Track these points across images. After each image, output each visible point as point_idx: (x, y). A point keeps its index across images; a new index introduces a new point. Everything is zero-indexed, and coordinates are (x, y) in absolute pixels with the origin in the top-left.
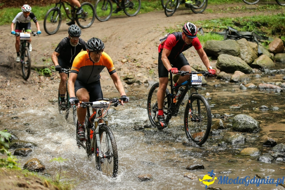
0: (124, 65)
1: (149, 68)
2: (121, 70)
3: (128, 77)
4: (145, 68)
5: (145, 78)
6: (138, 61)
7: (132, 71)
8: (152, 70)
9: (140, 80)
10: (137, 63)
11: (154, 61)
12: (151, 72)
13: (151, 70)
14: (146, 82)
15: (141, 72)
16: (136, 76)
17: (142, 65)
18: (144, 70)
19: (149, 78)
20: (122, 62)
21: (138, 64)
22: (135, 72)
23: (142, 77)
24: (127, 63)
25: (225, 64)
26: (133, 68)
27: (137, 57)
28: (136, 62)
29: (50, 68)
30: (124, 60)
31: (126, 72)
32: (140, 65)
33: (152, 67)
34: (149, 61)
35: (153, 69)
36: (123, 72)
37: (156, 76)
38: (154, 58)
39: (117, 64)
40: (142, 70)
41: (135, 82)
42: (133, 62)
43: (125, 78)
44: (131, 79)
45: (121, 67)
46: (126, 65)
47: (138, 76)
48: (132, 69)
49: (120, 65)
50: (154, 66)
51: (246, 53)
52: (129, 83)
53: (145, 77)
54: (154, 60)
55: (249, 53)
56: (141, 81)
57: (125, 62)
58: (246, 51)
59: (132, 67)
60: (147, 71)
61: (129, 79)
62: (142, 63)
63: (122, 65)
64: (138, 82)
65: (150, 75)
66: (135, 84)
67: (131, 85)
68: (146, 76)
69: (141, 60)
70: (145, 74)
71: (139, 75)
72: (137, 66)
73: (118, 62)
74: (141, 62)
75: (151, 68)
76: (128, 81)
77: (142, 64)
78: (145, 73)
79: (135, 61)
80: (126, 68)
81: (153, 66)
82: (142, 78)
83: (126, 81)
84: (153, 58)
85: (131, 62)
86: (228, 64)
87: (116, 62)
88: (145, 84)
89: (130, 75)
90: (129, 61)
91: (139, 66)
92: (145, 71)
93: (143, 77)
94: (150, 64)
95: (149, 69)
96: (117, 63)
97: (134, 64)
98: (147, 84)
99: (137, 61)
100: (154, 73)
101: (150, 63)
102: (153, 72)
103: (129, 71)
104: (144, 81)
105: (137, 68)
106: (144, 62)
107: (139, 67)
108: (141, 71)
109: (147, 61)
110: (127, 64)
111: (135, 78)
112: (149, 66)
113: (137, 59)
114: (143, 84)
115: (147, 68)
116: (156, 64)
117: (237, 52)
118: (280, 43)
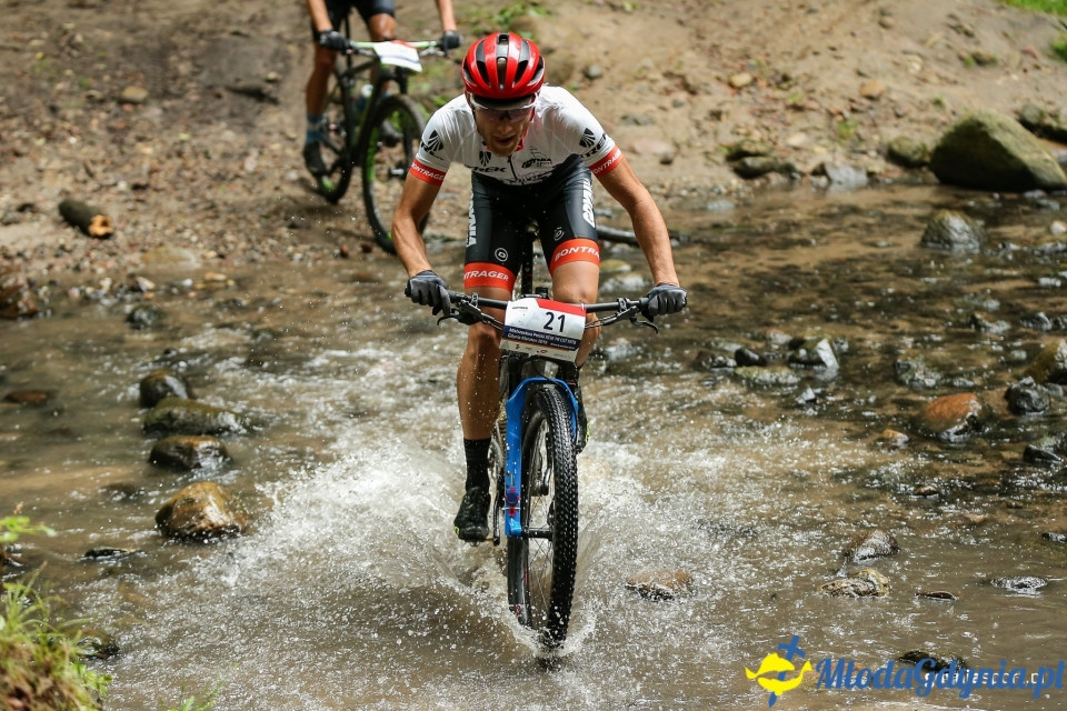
0: (737, 98)
1: (841, 114)
2: (723, 117)
3: (746, 147)
4: (823, 111)
5: (821, 154)
6: (796, 84)
7: (766, 123)
8: (849, 123)
9: (798, 160)
10: (793, 90)
11: (863, 86)
12: (844, 131)
13: (845, 120)
14: (820, 171)
15: (804, 130)
16: (781, 144)
17: (811, 99)
18: (818, 120)
19: (837, 154)
20: (731, 85)
21: (796, 94)
22: (780, 126)
23: (807, 150)
24: (753, 89)
26: (774, 111)
27: (795, 68)
28: (790, 86)
29: (427, 102)
30: (742, 79)
31: (742, 125)
32: (803, 101)
33: (853, 110)
34: (843, 86)
35: (857, 117)
36: (731, 125)
37: (863, 147)
38: (864, 71)
39: (708, 93)
40: (808, 121)
41: (774, 170)
42: (778, 85)
43: (734, 150)
44: (757, 154)
45: (724, 108)
46: (745, 96)
47: (788, 146)
48: (767, 115)
49: (720, 98)
50: (861, 104)
52: (747, 174)
53: (818, 149)
54: (861, 80)
56: (799, 167)
57: (746, 86)
59: (768, 107)
60: (830, 126)
61: (747, 154)
62: (814, 91)
63: (728, 98)
64: (787, 170)
65: (841, 140)
66: (776, 179)
67: (757, 183)
68: (824, 146)
69: (810, 78)
70: (819, 138)
71: (797, 139)
72: (790, 102)
73: (714, 86)
74: (809, 86)
75: (847, 114)
76: (744, 164)
77: (812, 95)
78: (817, 134)
79: (785, 85)
80: (744, 109)
81: (855, 106)
82: (804, 154)
83: (736, 164)
84: (860, 74)
85: (769, 85)
87: (706, 84)
88: (815, 179)
89: (756, 140)
90: (762, 83)
91: (800, 104)
92: (819, 126)
93: (811, 151)
94: (843, 97)
95: (840, 118)
96: (709, 89)
97: (778, 94)
98: (823, 181)
99: (791, 83)
100: (859, 135)
101: (846, 93)
102: (852, 131)
103: (753, 121)
104: (812, 165)
105: (791, 111)
106: (821, 88)
107: (797, 108)
108: (805, 125)
109: (832, 85)
110: (749, 92)
111: (774, 154)
112: (839, 105)
113: (793, 75)
114: (804, 180)
115: (831, 115)
116: (870, 98)
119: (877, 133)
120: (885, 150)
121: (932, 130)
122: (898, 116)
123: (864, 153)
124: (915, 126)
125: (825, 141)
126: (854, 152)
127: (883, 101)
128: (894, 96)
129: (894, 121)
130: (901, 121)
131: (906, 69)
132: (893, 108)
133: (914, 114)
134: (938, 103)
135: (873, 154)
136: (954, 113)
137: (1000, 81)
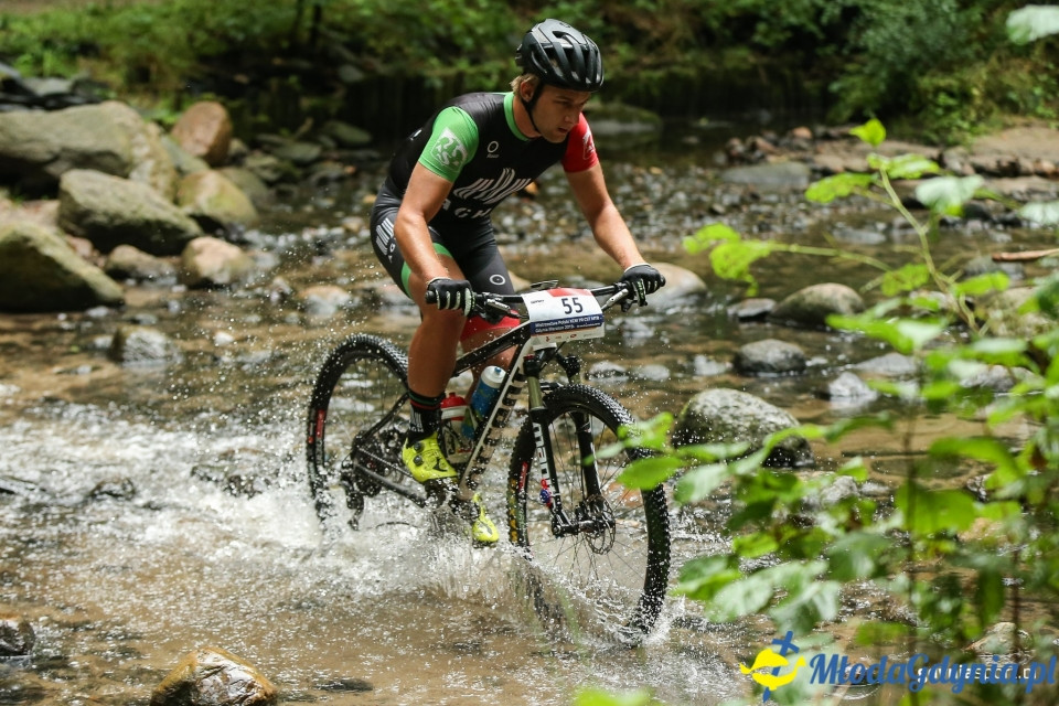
25: (105, 214)
51: (149, 165)
55: (159, 163)
58: (149, 156)
86: (117, 216)
117: (125, 158)
118: (223, 123)
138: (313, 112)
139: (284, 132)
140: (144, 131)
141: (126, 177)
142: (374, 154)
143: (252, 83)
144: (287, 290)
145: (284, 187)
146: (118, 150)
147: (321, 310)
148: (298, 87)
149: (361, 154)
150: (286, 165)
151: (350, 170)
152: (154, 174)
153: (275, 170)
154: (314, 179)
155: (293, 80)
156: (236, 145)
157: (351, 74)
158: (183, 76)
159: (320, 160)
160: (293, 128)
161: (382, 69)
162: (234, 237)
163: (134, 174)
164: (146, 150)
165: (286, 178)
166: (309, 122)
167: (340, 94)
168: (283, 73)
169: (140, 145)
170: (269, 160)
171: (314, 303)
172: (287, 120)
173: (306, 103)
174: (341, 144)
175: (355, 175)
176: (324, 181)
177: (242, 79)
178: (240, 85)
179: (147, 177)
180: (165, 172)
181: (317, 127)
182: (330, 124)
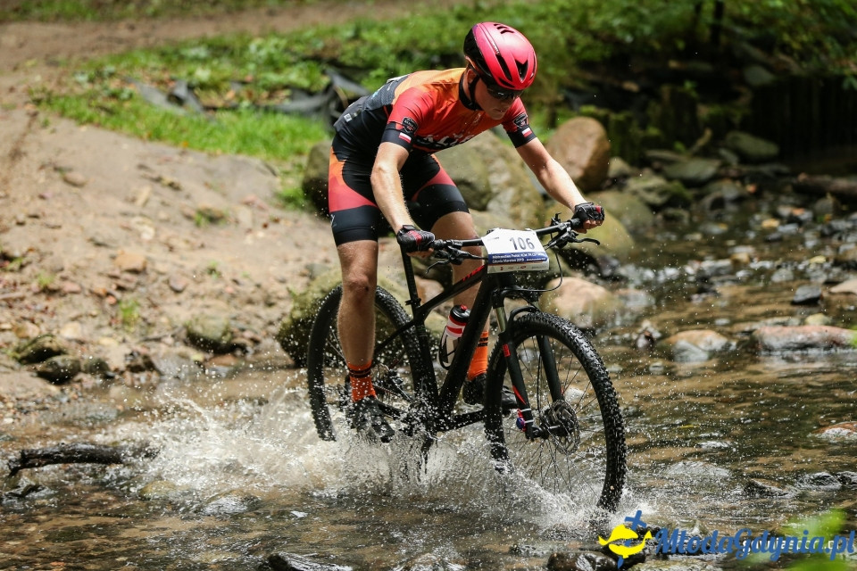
1: (108, 294)
3: (48, 344)
4: (87, 293)
6: (27, 263)
8: (125, 305)
9: (99, 356)
10: (28, 270)
11: (114, 258)
12: (124, 315)
13: (118, 301)
15: (74, 319)
17: (63, 279)
18: (89, 305)
26: (21, 299)
27: (8, 244)
32: (55, 283)
33: (120, 288)
35: (128, 296)
37: (155, 334)
38: (100, 240)
40: (74, 307)
41: (80, 370)
50: (127, 281)
51: (510, 194)
54: (105, 251)
55: (521, 192)
58: (510, 184)
60: (105, 312)
61: (51, 353)
62: (62, 270)
64: (100, 368)
65: (126, 327)
66: (88, 381)
68: (110, 336)
70: (100, 327)
71: (69, 332)
72: (35, 285)
74: (48, 264)
75: (116, 294)
76: (55, 364)
77: (61, 275)
78: (96, 321)
81: (121, 283)
83: (39, 367)
84: (97, 244)
89: (36, 335)
91: (51, 287)
92: (92, 313)
93: (98, 344)
94: (100, 274)
95: (110, 299)
100: (144, 319)
101: (101, 270)
102: (133, 314)
104: (119, 359)
106: (67, 265)
107: (50, 292)
108: (74, 313)
109: (76, 260)
112: (101, 285)
115: (100, 297)
116: (135, 272)
117: (482, 188)
118: (600, 141)
119: (161, 314)
120: (183, 335)
121: (221, 304)
122: (177, 292)
123: (158, 340)
124: (199, 302)
125: (107, 331)
126: (147, 340)
127: (153, 275)
128: (161, 267)
129: (175, 299)
130: (182, 297)
131: (139, 234)
132: (167, 282)
133: (193, 288)
134: (212, 271)
135: (169, 340)
136: (236, 282)
137: (249, 240)
138: (713, 123)
139: (679, 146)
140: (504, 155)
141: (483, 209)
142: (784, 169)
143: (643, 90)
144: (656, 335)
145: (671, 211)
146: (472, 179)
147: (692, 357)
148: (694, 94)
149: (766, 169)
150: (676, 186)
151: (751, 188)
152: (515, 204)
153: (662, 193)
154: (708, 201)
155: (688, 85)
156: (617, 165)
157: (760, 76)
158: (561, 86)
159: (716, 178)
160: (689, 143)
161: (796, 68)
162: (607, 272)
163: (492, 205)
164: (506, 177)
165: (674, 200)
166: (708, 133)
167: (746, 99)
168: (677, 78)
169: (497, 171)
170: (656, 181)
171: (683, 350)
172: (682, 132)
173: (704, 111)
174: (744, 158)
175: (757, 195)
176: (719, 203)
177: (632, 86)
178: (629, 93)
179: (506, 207)
180: (528, 201)
181: (718, 138)
182: (730, 136)
